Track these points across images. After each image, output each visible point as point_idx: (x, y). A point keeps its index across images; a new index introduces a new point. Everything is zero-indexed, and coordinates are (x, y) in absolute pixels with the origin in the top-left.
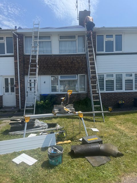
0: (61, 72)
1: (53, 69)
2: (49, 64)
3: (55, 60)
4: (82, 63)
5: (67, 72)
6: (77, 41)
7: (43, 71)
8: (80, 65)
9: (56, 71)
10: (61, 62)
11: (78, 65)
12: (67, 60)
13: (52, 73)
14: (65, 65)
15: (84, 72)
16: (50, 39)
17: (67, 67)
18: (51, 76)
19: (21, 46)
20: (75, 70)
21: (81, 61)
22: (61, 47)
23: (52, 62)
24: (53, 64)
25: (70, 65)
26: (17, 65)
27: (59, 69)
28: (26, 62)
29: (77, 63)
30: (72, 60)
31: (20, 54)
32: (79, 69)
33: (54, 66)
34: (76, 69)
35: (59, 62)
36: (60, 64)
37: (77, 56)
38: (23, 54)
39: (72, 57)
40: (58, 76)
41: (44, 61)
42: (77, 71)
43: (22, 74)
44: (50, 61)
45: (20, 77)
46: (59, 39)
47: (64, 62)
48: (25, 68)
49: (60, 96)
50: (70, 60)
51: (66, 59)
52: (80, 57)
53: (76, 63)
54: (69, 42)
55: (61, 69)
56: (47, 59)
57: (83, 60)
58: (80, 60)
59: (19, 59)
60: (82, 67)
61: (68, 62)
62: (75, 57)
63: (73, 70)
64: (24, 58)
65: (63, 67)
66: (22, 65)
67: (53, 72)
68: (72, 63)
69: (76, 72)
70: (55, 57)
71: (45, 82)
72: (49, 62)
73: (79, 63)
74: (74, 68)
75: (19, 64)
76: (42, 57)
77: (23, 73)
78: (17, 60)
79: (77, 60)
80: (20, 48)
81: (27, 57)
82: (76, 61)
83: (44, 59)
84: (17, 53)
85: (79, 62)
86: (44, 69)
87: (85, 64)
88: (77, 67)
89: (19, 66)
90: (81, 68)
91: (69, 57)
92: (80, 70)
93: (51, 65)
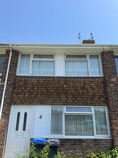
0: (68, 101)
1: (56, 96)
2: (49, 89)
3: (59, 84)
4: (98, 89)
5: (76, 101)
6: (89, 61)
7: (40, 98)
8: (95, 92)
9: (59, 99)
10: (67, 86)
11: (93, 92)
12: (76, 84)
13: (53, 103)
14: (73, 91)
15: (102, 102)
16: (54, 58)
17: (76, 94)
18: (51, 106)
19: (13, 64)
20: (89, 99)
21: (96, 87)
22: (68, 68)
23: (54, 86)
24: (55, 89)
25: (80, 91)
26: (3, 89)
27: (64, 96)
28: (16, 86)
29: (91, 89)
30: (82, 84)
31: (11, 74)
32: (94, 98)
33: (57, 91)
34: (89, 97)
35: (64, 86)
36: (65, 89)
37: (90, 80)
38: (15, 75)
39: (83, 80)
40: (63, 106)
41: (43, 85)
42: (92, 101)
43: (7, 103)
44: (52, 85)
45: (3, 107)
46: (65, 59)
47: (71, 86)
48: (14, 93)
49: (65, 142)
50: (80, 84)
51: (74, 82)
52: (94, 80)
53: (89, 89)
54: (77, 62)
55: (68, 96)
56: (47, 82)
57: (99, 85)
58: (94, 84)
59: (8, 81)
60: (99, 95)
61: (78, 87)
62: (87, 80)
63: (85, 99)
64: (15, 80)
65: (70, 94)
66: (11, 89)
67: (55, 100)
68: (83, 88)
69: (90, 102)
70: (59, 80)
71: (41, 117)
72: (50, 86)
73: (93, 89)
74: (86, 96)
75: (6, 87)
76: (40, 79)
77: (9, 101)
78: (4, 82)
79: (91, 84)
80: (11, 66)
81: (20, 79)
82: (88, 87)
83: (43, 81)
84: (6, 73)
85: (94, 87)
86: (43, 96)
87: (102, 91)
88: (91, 94)
89: (6, 90)
90: (98, 97)
91: (79, 80)
92: (96, 99)
93: (53, 91)
